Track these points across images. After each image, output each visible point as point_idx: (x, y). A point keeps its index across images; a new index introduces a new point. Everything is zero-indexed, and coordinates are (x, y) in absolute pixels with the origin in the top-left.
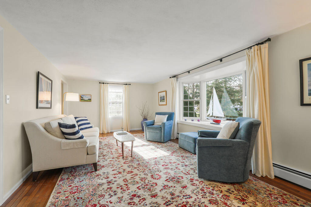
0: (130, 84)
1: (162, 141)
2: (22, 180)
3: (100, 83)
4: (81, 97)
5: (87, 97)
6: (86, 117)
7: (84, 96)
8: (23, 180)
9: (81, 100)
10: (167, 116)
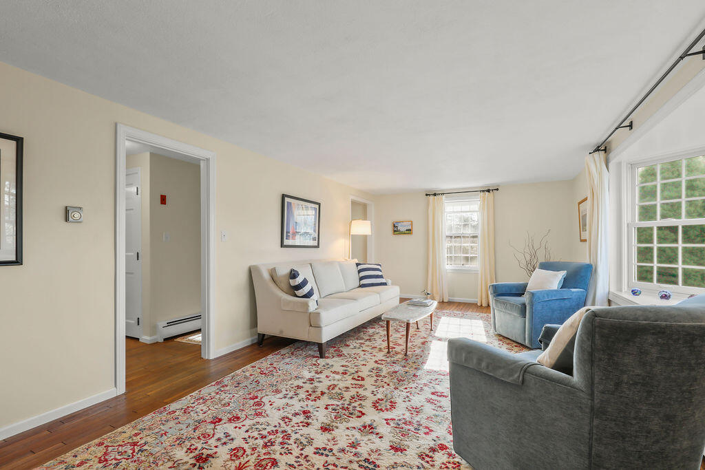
0: (497, 189)
1: (527, 341)
2: (250, 339)
3: (427, 195)
4: (394, 226)
5: (405, 226)
6: (380, 265)
7: (399, 224)
8: (252, 340)
9: (395, 231)
10: (562, 274)
